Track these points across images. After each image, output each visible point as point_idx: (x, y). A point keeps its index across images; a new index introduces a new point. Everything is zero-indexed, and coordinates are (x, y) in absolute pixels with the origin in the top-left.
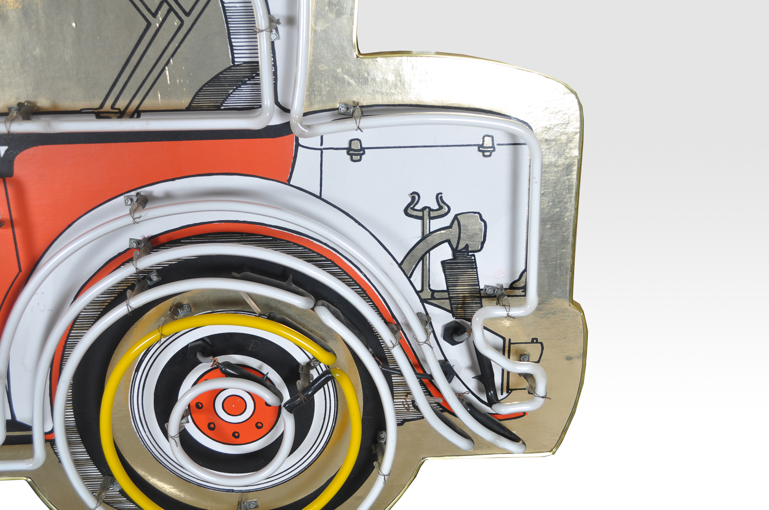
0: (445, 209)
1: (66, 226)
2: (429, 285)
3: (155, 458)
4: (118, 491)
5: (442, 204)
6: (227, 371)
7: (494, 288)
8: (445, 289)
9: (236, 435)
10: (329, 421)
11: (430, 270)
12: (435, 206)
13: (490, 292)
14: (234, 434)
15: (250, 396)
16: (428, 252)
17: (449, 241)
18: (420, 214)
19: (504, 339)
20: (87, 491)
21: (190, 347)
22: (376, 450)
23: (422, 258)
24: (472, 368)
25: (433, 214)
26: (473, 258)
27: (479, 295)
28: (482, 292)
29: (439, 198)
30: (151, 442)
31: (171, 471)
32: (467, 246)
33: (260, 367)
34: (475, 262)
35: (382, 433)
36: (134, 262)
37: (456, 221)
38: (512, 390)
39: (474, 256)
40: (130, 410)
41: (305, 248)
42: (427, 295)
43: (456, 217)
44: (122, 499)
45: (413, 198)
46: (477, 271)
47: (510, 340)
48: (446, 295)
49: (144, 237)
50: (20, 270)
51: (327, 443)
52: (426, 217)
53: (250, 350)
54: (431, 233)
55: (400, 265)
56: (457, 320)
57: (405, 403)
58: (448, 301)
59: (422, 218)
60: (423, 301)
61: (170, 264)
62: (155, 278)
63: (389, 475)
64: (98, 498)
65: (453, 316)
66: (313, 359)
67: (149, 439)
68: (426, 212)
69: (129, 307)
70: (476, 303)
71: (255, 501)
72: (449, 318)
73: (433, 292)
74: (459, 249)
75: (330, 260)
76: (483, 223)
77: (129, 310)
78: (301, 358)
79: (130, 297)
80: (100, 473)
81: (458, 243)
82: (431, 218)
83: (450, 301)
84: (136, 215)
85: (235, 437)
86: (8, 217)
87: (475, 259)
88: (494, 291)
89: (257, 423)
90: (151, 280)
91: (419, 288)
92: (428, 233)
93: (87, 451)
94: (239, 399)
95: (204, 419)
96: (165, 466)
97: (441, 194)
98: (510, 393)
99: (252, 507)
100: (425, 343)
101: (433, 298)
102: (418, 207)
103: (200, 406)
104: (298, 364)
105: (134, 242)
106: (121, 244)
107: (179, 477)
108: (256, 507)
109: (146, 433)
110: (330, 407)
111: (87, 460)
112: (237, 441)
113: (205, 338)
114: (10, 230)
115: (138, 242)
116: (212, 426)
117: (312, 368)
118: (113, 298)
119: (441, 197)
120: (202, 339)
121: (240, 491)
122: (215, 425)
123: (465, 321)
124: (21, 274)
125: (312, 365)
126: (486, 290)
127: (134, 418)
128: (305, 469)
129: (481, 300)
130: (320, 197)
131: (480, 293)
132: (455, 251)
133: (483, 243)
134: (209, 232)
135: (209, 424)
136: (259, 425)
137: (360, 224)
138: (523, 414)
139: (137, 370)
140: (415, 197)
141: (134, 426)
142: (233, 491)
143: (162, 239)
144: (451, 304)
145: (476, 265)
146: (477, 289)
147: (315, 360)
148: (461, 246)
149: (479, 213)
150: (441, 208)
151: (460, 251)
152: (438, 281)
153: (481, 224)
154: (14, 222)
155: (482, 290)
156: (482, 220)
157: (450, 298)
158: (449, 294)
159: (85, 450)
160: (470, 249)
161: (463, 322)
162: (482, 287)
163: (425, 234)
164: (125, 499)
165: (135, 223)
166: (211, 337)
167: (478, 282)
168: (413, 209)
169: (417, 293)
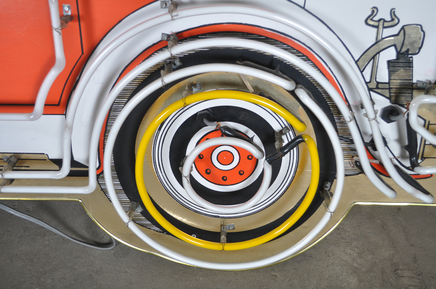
0: (395, 21)
1: (117, 22)
2: (376, 78)
3: (167, 191)
4: (140, 213)
5: (394, 17)
6: (226, 133)
7: (423, 83)
8: (387, 81)
9: (224, 179)
10: (291, 172)
11: (378, 67)
12: (388, 18)
13: (420, 85)
14: (223, 178)
15: (237, 152)
16: (379, 53)
17: (395, 46)
18: (376, 24)
19: (425, 120)
20: (123, 210)
21: (199, 114)
22: (323, 195)
23: (373, 58)
24: (400, 140)
25: (386, 24)
26: (411, 59)
27: (411, 87)
28: (414, 85)
29: (392, 12)
30: (165, 180)
31: (177, 201)
32: (408, 50)
33: (247, 132)
34: (412, 63)
35: (328, 183)
36: (169, 49)
37: (402, 31)
38: (425, 158)
39: (412, 57)
40: (152, 157)
41: (289, 46)
42: (373, 85)
43: (403, 28)
44: (142, 218)
45: (373, 12)
46: (412, 69)
47: (429, 122)
48: (387, 86)
49: (173, 33)
50: (83, 53)
51: (287, 188)
52: (381, 27)
53: (240, 119)
54: (383, 39)
55: (356, 62)
56: (393, 105)
57: (351, 163)
58: (388, 91)
59: (377, 27)
60: (370, 89)
61: (189, 54)
62: (178, 63)
63: (334, 212)
64: (129, 216)
65: (391, 102)
66: (285, 128)
67: (164, 178)
68: (381, 23)
69: (163, 82)
70: (409, 93)
71: (233, 225)
72: (387, 103)
73: (378, 83)
74: (401, 52)
75: (305, 56)
76: (422, 33)
77: (163, 85)
78: (276, 127)
79: (163, 76)
80: (128, 199)
81: (402, 47)
82: (384, 27)
83: (390, 91)
84: (174, 14)
85: (224, 180)
86: (76, 14)
87: (412, 60)
88: (423, 84)
89: (240, 171)
90: (175, 64)
91: (368, 80)
92: (380, 38)
93: (121, 184)
94: (229, 154)
95: (203, 166)
96: (173, 197)
97: (394, 9)
98: (423, 160)
99: (230, 229)
100: (374, 119)
101: (377, 88)
102: (376, 18)
103: (202, 156)
104: (274, 131)
105: (165, 36)
106: (156, 37)
107: (182, 205)
108: (233, 229)
109: (162, 174)
110: (293, 162)
111: (121, 189)
112: (225, 183)
113: (209, 109)
114: (77, 23)
115: (169, 36)
116: (208, 171)
117: (283, 134)
118: (146, 77)
119: (394, 12)
120: (207, 109)
121: (224, 217)
122: (210, 171)
123: (398, 106)
124: (83, 56)
125: (284, 132)
126: (417, 84)
127: (155, 163)
128: (270, 205)
129: (412, 91)
130: (303, 8)
131: (412, 86)
132: (399, 53)
133: (420, 48)
134: (219, 31)
135: (206, 170)
136: (242, 172)
137: (330, 29)
138: (430, 176)
139: (160, 129)
140: (375, 10)
141: (154, 168)
142: (218, 217)
143: (186, 35)
144: (390, 93)
145: (412, 65)
146: (411, 82)
147: (286, 128)
148: (404, 50)
149: (421, 25)
150: (393, 20)
151: (403, 54)
152: (383, 75)
153: (421, 33)
154: (80, 17)
155: (414, 83)
156: (422, 31)
157: (390, 89)
158: (389, 85)
159: (119, 183)
160: (410, 52)
161: (397, 107)
162: (414, 81)
163: (378, 39)
164: (144, 218)
165: (173, 19)
166: (213, 109)
167: (412, 77)
168: (372, 20)
169: (367, 83)
